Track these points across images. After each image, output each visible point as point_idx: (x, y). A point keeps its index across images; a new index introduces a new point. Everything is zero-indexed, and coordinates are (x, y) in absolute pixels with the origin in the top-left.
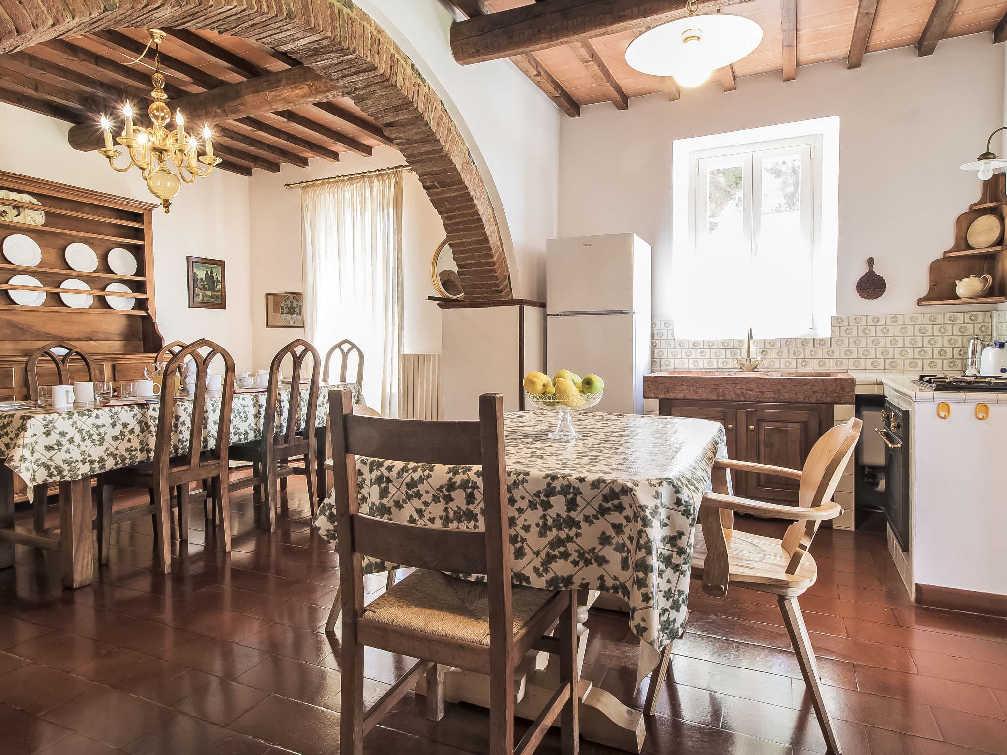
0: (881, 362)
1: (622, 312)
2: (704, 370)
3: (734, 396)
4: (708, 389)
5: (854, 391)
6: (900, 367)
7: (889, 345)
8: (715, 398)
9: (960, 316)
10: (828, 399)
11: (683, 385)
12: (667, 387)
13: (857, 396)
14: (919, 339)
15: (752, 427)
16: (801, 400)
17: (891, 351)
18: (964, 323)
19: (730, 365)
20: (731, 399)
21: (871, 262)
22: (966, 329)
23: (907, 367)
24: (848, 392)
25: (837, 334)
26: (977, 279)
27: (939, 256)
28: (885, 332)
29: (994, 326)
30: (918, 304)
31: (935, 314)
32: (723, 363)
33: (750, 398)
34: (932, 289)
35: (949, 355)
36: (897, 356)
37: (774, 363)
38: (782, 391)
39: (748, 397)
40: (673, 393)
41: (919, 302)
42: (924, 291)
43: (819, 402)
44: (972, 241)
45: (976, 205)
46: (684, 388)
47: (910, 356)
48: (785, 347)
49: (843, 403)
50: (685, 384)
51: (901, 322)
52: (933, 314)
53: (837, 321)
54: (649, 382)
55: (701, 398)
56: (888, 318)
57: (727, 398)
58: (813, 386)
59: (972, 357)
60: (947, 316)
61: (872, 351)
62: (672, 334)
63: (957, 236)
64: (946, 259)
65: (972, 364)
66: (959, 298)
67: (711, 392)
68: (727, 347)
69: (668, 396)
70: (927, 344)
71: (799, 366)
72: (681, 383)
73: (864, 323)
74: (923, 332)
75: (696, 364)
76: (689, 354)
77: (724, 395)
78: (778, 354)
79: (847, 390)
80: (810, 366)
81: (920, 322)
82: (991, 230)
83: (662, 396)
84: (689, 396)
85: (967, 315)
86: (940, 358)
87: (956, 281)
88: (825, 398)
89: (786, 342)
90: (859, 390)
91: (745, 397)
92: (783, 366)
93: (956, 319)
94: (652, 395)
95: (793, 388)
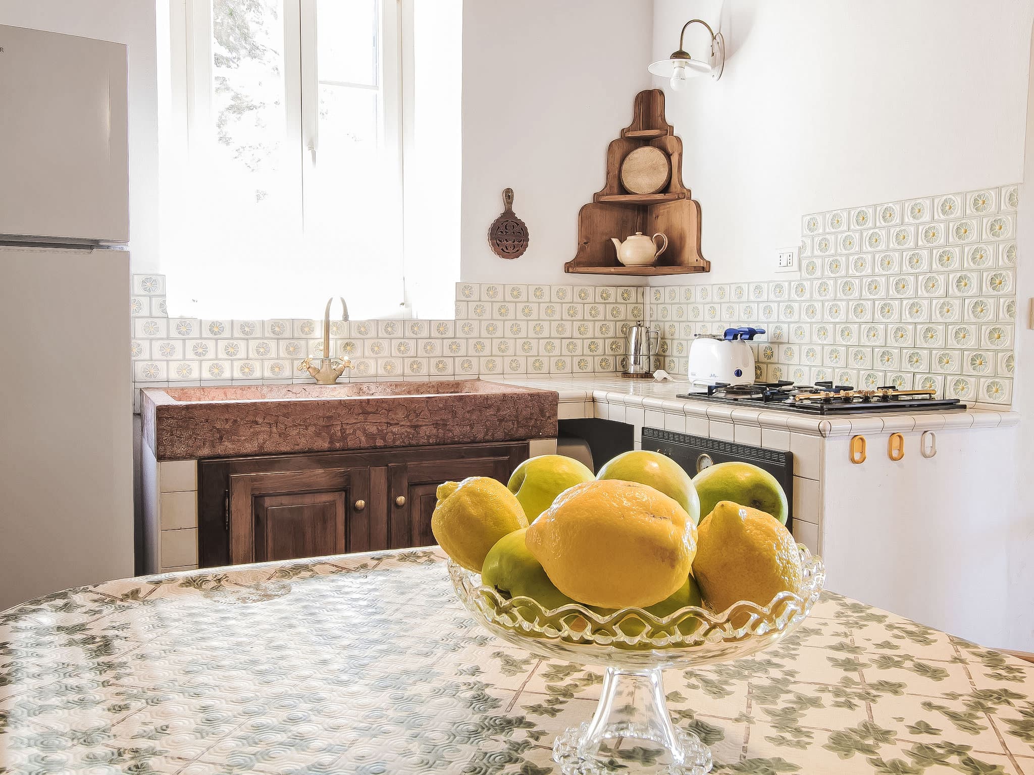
0: (522, 361)
1: (92, 245)
2: (235, 383)
3: (363, 439)
4: (312, 429)
5: (556, 414)
6: (545, 369)
7: (532, 334)
8: (326, 445)
9: (612, 291)
10: (522, 432)
11: (257, 423)
12: (219, 430)
14: (568, 325)
15: (401, 499)
16: (480, 436)
17: (534, 343)
18: (616, 303)
19: (287, 373)
20: (356, 446)
21: (508, 195)
22: (619, 312)
23: (553, 369)
25: (463, 315)
26: (646, 238)
27: (589, 200)
28: (527, 312)
29: (647, 307)
30: (567, 271)
31: (586, 288)
32: (272, 369)
33: (394, 440)
34: (581, 249)
35: (600, 351)
36: (542, 352)
37: (367, 366)
39: (389, 438)
40: (233, 441)
41: (570, 267)
43: (508, 438)
44: (630, 182)
45: (629, 130)
46: (258, 428)
47: (557, 352)
48: (386, 335)
49: (541, 438)
50: (260, 420)
52: (583, 288)
53: (464, 291)
54: (171, 421)
55: (297, 448)
56: (532, 289)
57: (351, 444)
58: (499, 410)
59: (635, 354)
60: (599, 290)
61: (511, 343)
62: (162, 305)
63: (608, 173)
64: (598, 202)
65: (635, 363)
66: (622, 265)
67: (318, 434)
68: (280, 336)
69: (220, 450)
70: (576, 334)
71: (408, 371)
72: (251, 418)
73: (500, 297)
74: (572, 313)
75: (216, 371)
76: (200, 350)
77: (344, 438)
78: (372, 350)
80: (424, 371)
81: (568, 299)
82: (654, 169)
83: (206, 451)
84: (269, 447)
85: (620, 290)
86: (592, 353)
87: (615, 241)
88: (517, 430)
91: (384, 439)
92: (381, 371)
93: (608, 296)
94: (181, 450)
95: (468, 415)
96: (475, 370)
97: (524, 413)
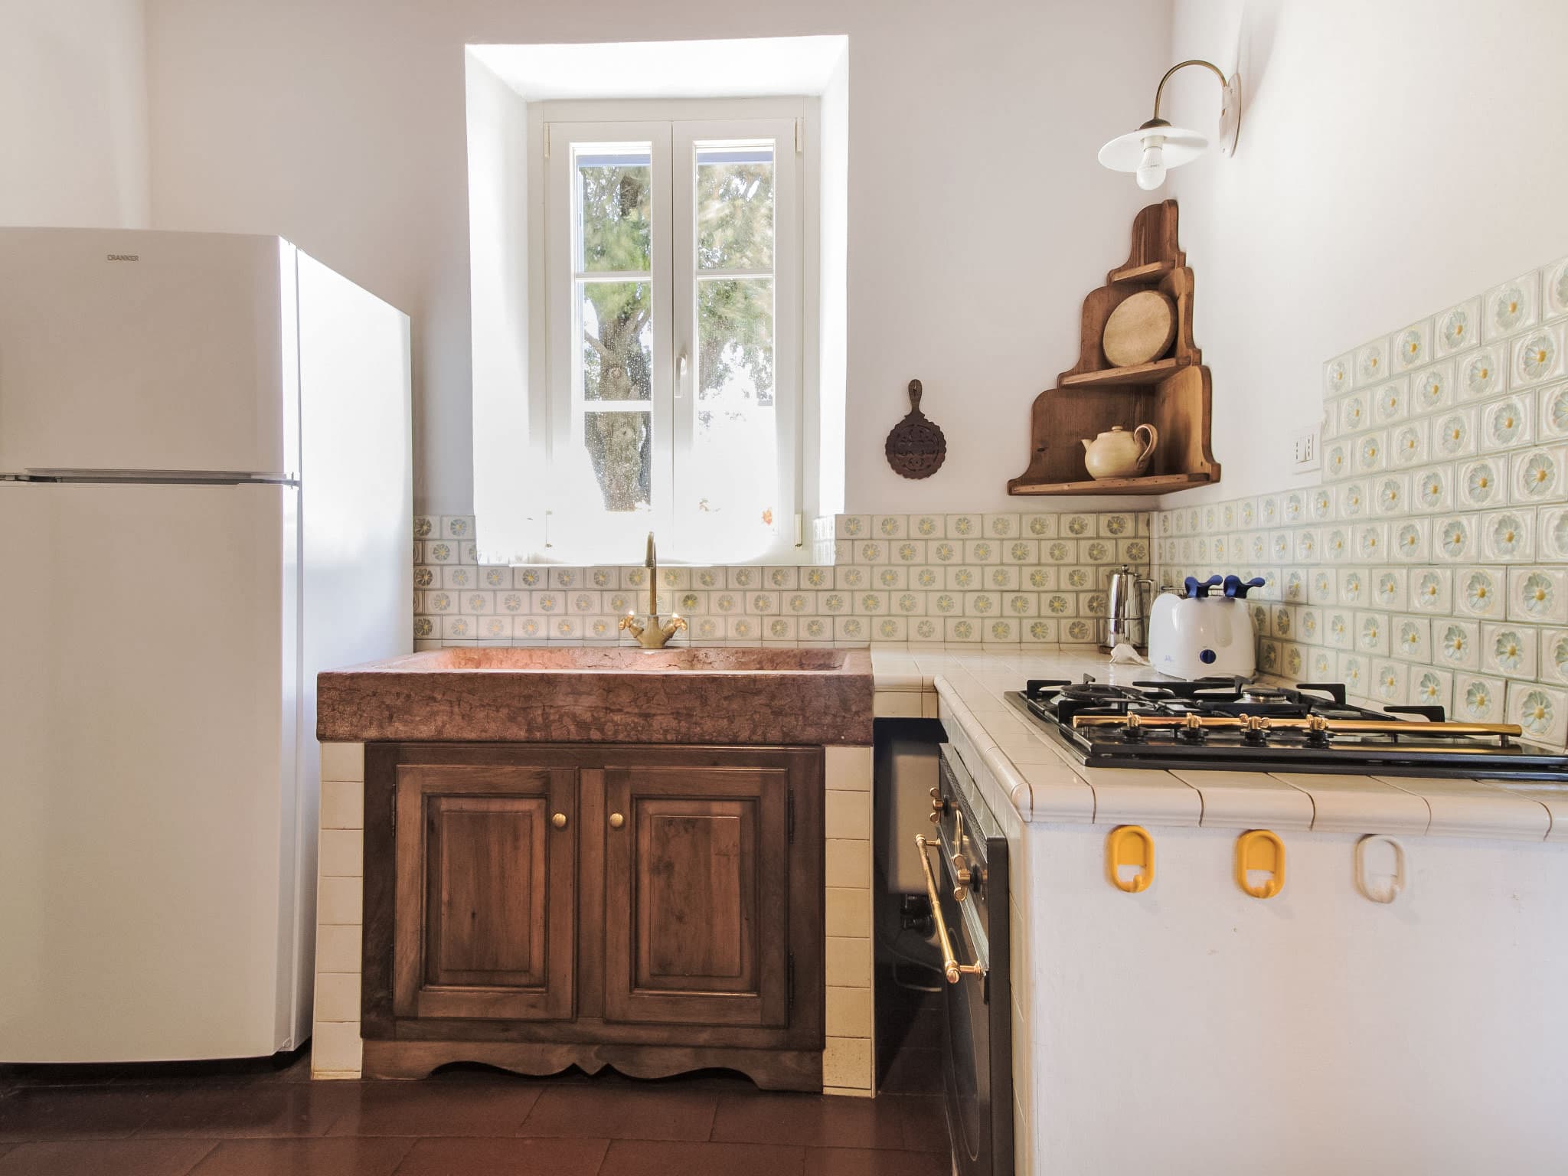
0: (938, 624)
1: (245, 478)
2: (551, 644)
3: (572, 728)
4: (504, 711)
5: (870, 708)
6: (975, 636)
7: (952, 585)
8: (522, 734)
9: (1090, 520)
10: (811, 733)
11: (434, 699)
12: (388, 707)
13: (879, 722)
14: (1013, 572)
15: (617, 818)
16: (744, 735)
17: (957, 598)
18: (1098, 537)
19: (613, 632)
20: (565, 737)
21: (915, 390)
22: (1102, 552)
23: (989, 636)
24: (857, 713)
25: (847, 559)
26: (1127, 434)
27: (1049, 383)
28: (944, 554)
29: (1155, 543)
30: (1010, 493)
31: (1044, 516)
32: (595, 627)
33: (616, 732)
34: (1035, 457)
35: (1070, 610)
36: (970, 611)
37: (713, 626)
38: (697, 712)
39: (609, 729)
40: (406, 723)
41: (1013, 487)
42: (1019, 464)
43: (788, 740)
44: (1112, 352)
45: (1119, 270)
46: (436, 707)
47: (995, 611)
48: (737, 586)
49: (845, 743)
50: (439, 697)
51: (976, 532)
52: (1038, 516)
53: (848, 527)
54: (333, 693)
55: (484, 736)
56: (952, 523)
57: (556, 734)
58: (773, 697)
59: (1117, 615)
60: (1066, 520)
61: (920, 598)
62: (473, 550)
63: (1083, 341)
64: (1065, 390)
65: (1117, 630)
66: (1089, 478)
67: (512, 719)
69: (390, 732)
70: (1027, 585)
71: (768, 633)
72: (428, 693)
73: (901, 533)
74: (1020, 555)
75: (530, 628)
76: (512, 604)
77: (547, 726)
78: (721, 605)
79: (854, 708)
80: (791, 634)
81: (1013, 532)
82: (1150, 324)
83: (372, 733)
84: (450, 732)
85: (1104, 519)
86: (1054, 614)
87: (1085, 442)
88: (803, 730)
89: (739, 575)
90: (883, 707)
91: (601, 730)
92: (732, 633)
93: (1083, 527)
94: (343, 729)
96: (864, 634)
97: (814, 703)
